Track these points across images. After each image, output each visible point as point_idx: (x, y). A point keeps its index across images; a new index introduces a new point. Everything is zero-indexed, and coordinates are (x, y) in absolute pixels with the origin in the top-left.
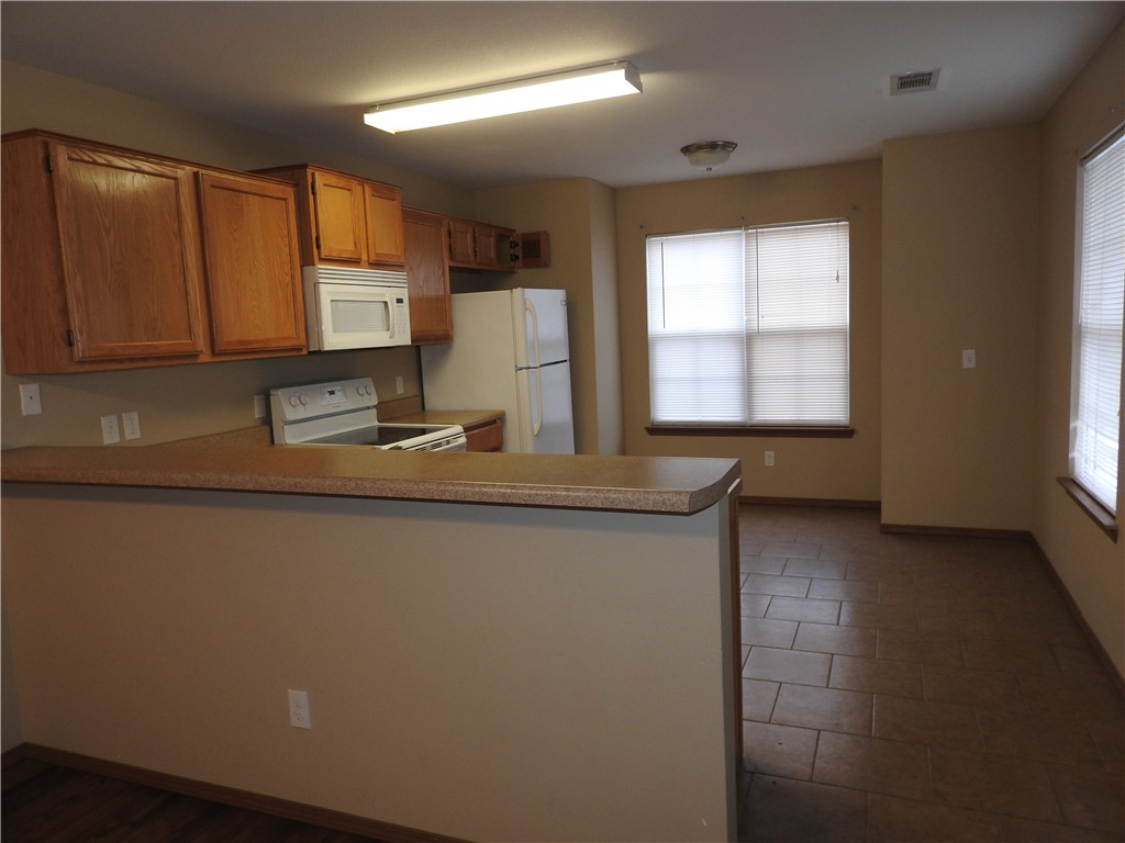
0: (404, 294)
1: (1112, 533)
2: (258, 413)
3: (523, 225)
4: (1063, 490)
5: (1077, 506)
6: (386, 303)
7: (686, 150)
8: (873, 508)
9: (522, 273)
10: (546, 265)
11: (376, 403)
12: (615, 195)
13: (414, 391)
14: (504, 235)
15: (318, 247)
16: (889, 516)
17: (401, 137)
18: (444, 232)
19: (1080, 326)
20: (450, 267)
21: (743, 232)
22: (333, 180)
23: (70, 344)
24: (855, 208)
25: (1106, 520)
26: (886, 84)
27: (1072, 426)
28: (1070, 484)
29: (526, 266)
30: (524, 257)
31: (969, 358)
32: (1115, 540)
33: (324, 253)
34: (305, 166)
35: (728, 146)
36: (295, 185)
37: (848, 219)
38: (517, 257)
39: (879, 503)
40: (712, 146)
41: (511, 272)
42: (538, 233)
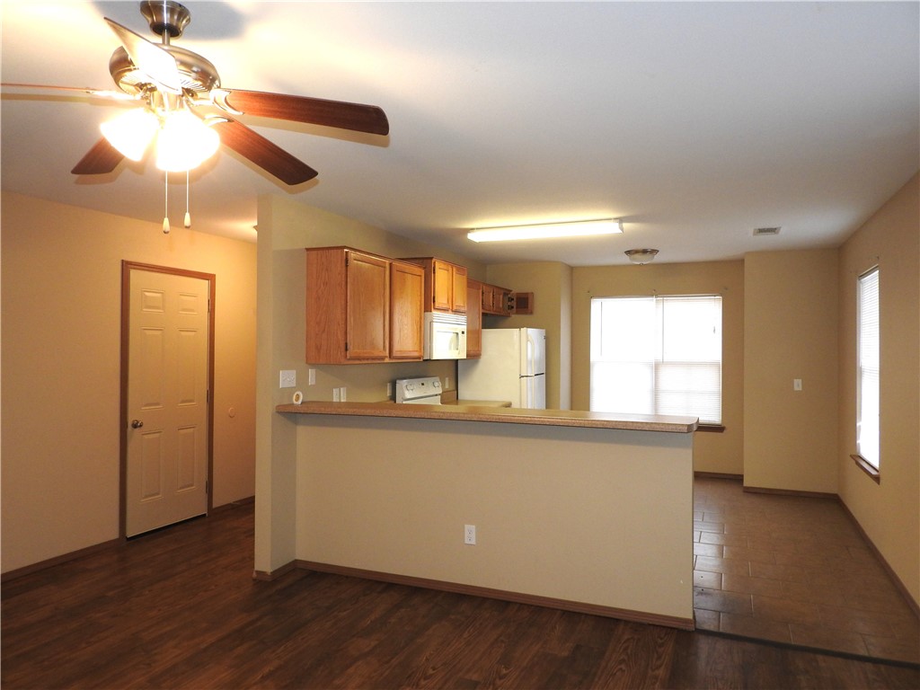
0: (464, 328)
1: (877, 479)
2: (389, 393)
3: (517, 288)
4: (854, 462)
5: (861, 470)
6: (457, 334)
7: (628, 252)
8: (738, 479)
9: (515, 317)
10: (531, 313)
11: (441, 392)
12: (572, 270)
13: (453, 387)
14: (506, 292)
15: (434, 302)
16: (747, 483)
17: (480, 244)
18: (481, 291)
19: (861, 368)
20: (483, 314)
21: (654, 299)
22: (442, 266)
23: (346, 350)
24: (726, 289)
25: (874, 473)
26: (751, 231)
27: (858, 424)
28: (857, 458)
29: (517, 313)
30: (517, 308)
31: (798, 385)
32: (879, 484)
33: (437, 305)
34: (432, 258)
35: (654, 252)
36: (424, 268)
37: (721, 295)
38: (512, 307)
39: (742, 476)
40: (645, 252)
41: (508, 316)
42: (527, 294)
